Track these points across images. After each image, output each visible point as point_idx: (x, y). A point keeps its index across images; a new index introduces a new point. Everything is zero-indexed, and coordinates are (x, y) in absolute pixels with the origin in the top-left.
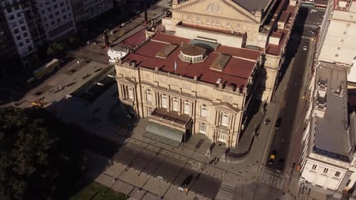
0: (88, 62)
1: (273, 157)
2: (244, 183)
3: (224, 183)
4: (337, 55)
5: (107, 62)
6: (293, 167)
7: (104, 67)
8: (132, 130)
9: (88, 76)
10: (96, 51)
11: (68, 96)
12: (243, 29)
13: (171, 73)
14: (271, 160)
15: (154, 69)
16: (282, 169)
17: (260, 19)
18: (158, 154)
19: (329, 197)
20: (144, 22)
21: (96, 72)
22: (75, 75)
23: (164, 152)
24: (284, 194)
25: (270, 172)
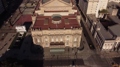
0: (7, 34)
1: (91, 46)
2: (89, 56)
3: (84, 59)
4: (91, 12)
5: (15, 32)
6: (97, 47)
7: (16, 34)
8: (43, 53)
9: (11, 39)
10: (7, 28)
11: (8, 50)
12: (66, 9)
13: (55, 29)
14: (91, 47)
15: (48, 29)
16: (95, 48)
17: (72, 5)
18: (58, 58)
19: (110, 51)
20: (19, 13)
21: (13, 37)
22: (5, 40)
23: (59, 57)
24: (100, 55)
25: (93, 51)
